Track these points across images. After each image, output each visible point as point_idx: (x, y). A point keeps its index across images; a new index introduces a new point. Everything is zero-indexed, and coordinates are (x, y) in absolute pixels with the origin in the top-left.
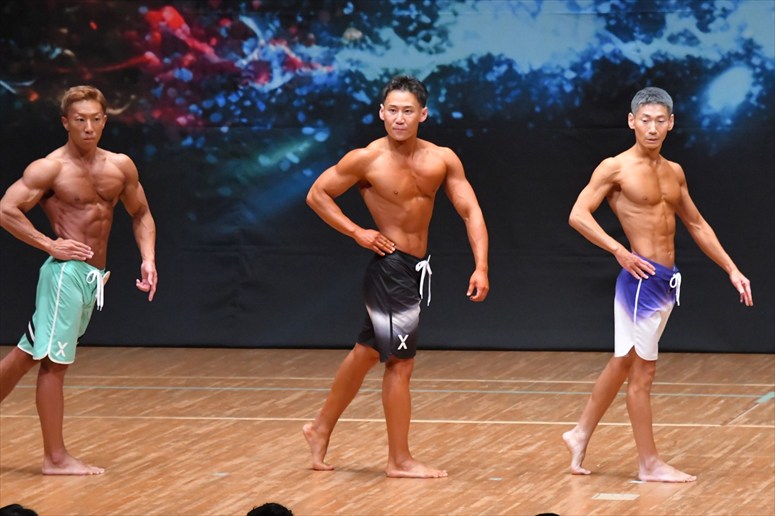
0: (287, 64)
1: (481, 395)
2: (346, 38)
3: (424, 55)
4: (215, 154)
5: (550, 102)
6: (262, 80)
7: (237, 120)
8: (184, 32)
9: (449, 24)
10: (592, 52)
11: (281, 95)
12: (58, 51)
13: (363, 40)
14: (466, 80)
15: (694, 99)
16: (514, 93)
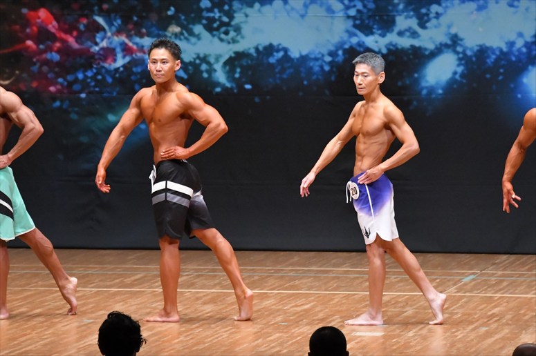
0: (127, 50)
1: (269, 276)
2: (169, 32)
3: (224, 44)
4: (77, 113)
5: (314, 77)
6: (109, 61)
7: (92, 89)
8: (54, 27)
9: (241, 22)
10: (343, 43)
11: (122, 72)
13: (182, 34)
14: (254, 62)
15: (416, 75)
16: (288, 71)
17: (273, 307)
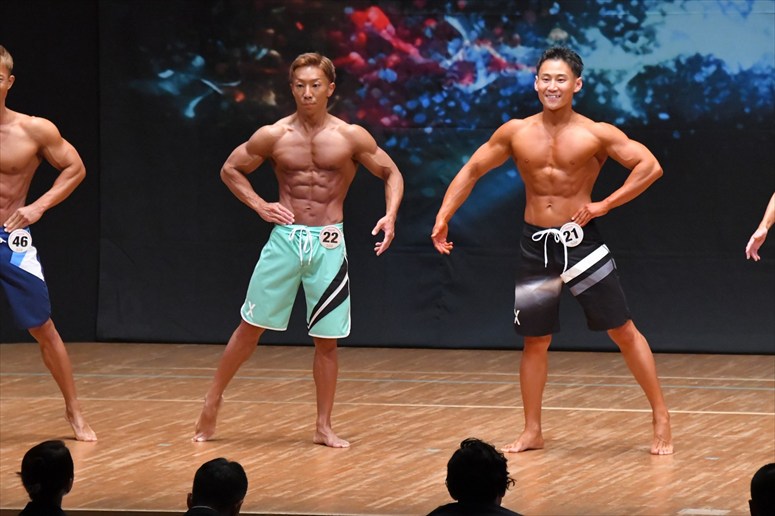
0: (492, 64)
1: (692, 390)
2: (551, 39)
3: (630, 56)
4: (419, 154)
5: (761, 102)
6: (466, 80)
7: (441, 121)
8: (389, 32)
9: (656, 24)
11: (485, 96)
12: (264, 52)
13: (569, 41)
14: (674, 81)
16: (723, 94)
17: (697, 434)
